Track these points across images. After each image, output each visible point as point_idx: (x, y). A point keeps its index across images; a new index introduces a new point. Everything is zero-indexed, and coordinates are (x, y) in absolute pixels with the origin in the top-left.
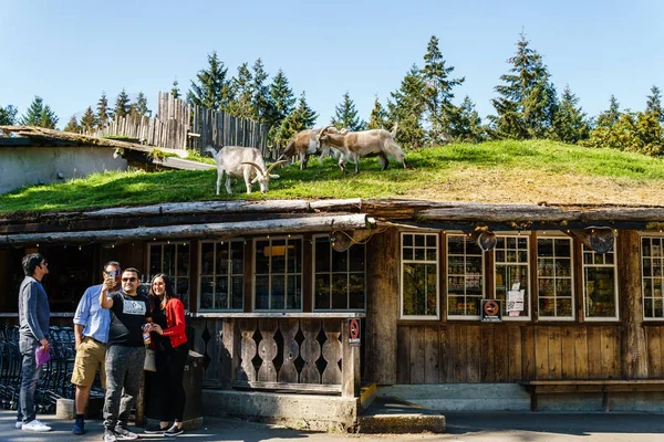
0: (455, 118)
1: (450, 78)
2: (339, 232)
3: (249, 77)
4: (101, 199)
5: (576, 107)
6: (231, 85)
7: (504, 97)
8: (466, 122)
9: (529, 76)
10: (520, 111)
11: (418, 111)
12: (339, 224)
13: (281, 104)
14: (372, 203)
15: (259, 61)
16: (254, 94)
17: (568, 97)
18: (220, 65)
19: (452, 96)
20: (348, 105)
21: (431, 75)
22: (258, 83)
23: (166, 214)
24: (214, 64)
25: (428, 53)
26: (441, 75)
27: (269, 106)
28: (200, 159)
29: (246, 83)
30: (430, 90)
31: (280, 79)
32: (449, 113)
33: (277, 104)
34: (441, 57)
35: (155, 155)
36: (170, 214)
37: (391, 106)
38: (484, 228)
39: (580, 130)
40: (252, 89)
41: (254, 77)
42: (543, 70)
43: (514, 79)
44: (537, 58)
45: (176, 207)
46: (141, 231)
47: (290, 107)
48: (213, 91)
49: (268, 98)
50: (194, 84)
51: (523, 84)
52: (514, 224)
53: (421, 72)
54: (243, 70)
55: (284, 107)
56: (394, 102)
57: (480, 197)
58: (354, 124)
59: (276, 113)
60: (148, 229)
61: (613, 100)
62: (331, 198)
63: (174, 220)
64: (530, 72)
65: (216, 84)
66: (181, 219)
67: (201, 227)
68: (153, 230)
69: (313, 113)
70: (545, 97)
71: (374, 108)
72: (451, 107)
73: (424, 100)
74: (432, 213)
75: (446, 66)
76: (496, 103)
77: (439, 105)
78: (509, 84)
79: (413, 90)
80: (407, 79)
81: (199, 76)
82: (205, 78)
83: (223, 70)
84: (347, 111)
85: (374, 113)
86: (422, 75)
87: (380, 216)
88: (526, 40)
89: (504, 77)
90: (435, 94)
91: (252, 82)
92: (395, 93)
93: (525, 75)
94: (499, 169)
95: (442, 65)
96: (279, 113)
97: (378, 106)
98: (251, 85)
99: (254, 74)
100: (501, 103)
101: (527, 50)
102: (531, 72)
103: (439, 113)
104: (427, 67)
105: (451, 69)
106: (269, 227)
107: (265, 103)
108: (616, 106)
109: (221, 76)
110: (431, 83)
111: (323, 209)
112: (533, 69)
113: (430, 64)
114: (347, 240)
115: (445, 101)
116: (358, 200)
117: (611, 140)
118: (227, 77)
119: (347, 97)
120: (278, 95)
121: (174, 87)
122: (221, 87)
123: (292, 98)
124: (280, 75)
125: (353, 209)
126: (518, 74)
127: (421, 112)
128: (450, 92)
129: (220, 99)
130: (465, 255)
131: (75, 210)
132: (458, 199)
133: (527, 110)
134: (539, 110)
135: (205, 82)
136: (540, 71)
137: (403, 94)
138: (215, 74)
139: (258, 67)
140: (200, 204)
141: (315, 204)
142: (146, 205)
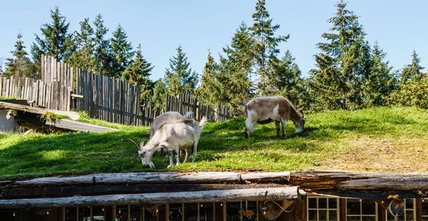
0: (281, 71)
1: (276, 35)
2: (270, 202)
3: (91, 31)
4: (26, 167)
5: (384, 61)
6: (73, 38)
7: (325, 53)
8: (291, 76)
9: (347, 34)
10: (339, 66)
11: (247, 65)
12: (273, 196)
13: (121, 57)
14: (299, 175)
15: (99, 17)
16: (95, 47)
17: (377, 53)
18: (62, 20)
19: (277, 51)
20: (181, 58)
21: (259, 32)
22: (100, 37)
23: (99, 183)
24: (56, 18)
25: (256, 12)
26: (268, 32)
27: (109, 59)
28: (91, 120)
29: (88, 37)
30: (259, 45)
31: (119, 34)
32: (276, 67)
33: (117, 57)
34: (268, 15)
35: (48, 117)
36: (103, 184)
37: (223, 61)
38: (395, 197)
39: (388, 83)
40: (93, 43)
41: (95, 31)
42: (359, 29)
43: (333, 37)
44: (354, 18)
45: (109, 177)
46: (77, 199)
47: (129, 60)
48: (56, 44)
49: (108, 51)
50: (38, 38)
51: (341, 42)
52: (420, 192)
53: (250, 29)
54: (85, 25)
55: (124, 60)
56: (226, 56)
57: (384, 167)
58: (187, 76)
59: (116, 65)
60: (84, 198)
61: (415, 55)
62: (261, 171)
63: (109, 189)
64: (347, 30)
65: (59, 37)
66: (115, 188)
67: (137, 196)
68: (89, 199)
69: (149, 65)
70: (362, 54)
71: (208, 62)
72: (277, 61)
73: (253, 55)
74: (351, 184)
75: (273, 24)
76: (318, 58)
77: (267, 59)
78: (330, 42)
79: (242, 46)
80: (237, 36)
81: (43, 30)
82: (48, 32)
83: (65, 24)
84: (180, 63)
85: (207, 66)
86: (251, 32)
87: (307, 187)
88: (344, 2)
89: (325, 36)
90: (263, 49)
91: (94, 36)
92: (226, 48)
93: (344, 33)
94: (388, 138)
95: (269, 23)
96: (119, 65)
97: (211, 60)
98: (93, 39)
99: (95, 29)
100: (323, 58)
101: (346, 11)
102: (349, 31)
103: (267, 67)
104: (256, 25)
105: (277, 27)
106: (204, 198)
107: (106, 55)
108: (417, 61)
109: (64, 30)
110: (259, 40)
111: (253, 181)
112: (350, 28)
113: (258, 22)
114: (277, 209)
115: (272, 56)
116: (287, 173)
117: (419, 93)
118: (69, 31)
119: (180, 50)
120: (118, 48)
121: (18, 40)
122: (63, 40)
123: (130, 51)
124: (119, 30)
125: (282, 181)
126: (337, 33)
127: (250, 65)
128: (277, 48)
129: (62, 51)
130: (361, 215)
131: (7, 179)
132: (367, 169)
133: (346, 65)
134: (356, 65)
135: (48, 35)
136: (357, 30)
137: (234, 49)
138: (58, 28)
139: (99, 22)
140: (133, 175)
141: (246, 176)
142: (79, 174)
